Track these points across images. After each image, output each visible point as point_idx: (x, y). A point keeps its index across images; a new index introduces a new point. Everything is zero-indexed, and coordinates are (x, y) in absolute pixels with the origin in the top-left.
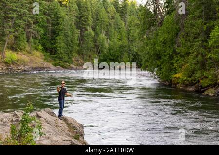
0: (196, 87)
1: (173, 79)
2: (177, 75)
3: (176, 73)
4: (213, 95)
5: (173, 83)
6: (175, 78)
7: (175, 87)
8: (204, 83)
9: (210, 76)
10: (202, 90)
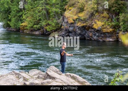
0: (41, 31)
1: (21, 27)
2: (23, 24)
3: (22, 23)
5: (21, 29)
6: (22, 26)
7: (23, 32)
8: (48, 28)
10: (47, 33)
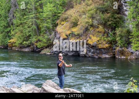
0: (31, 48)
1: (9, 44)
2: (11, 41)
3: (10, 39)
4: (50, 54)
5: (9, 46)
6: (10, 43)
7: (11, 49)
8: (39, 45)
9: (44, 40)
10: (37, 50)
